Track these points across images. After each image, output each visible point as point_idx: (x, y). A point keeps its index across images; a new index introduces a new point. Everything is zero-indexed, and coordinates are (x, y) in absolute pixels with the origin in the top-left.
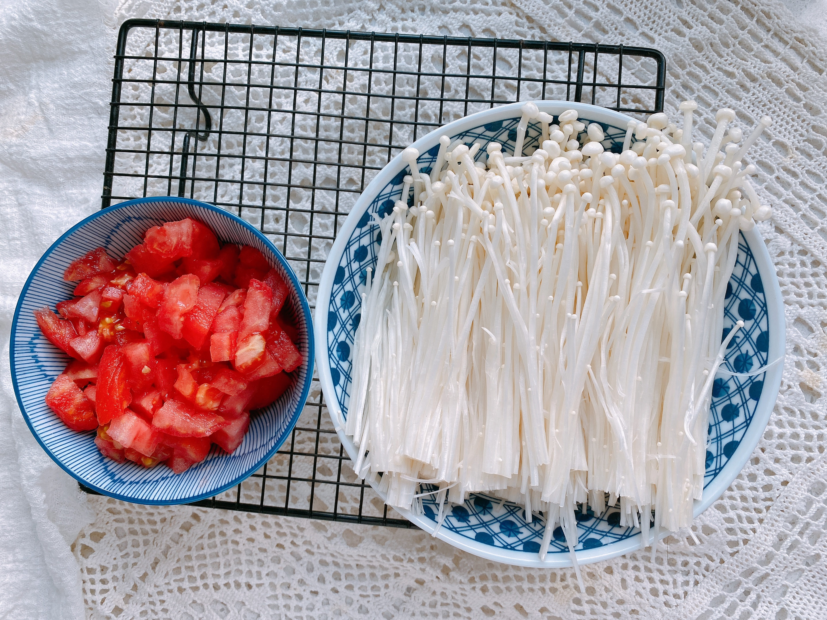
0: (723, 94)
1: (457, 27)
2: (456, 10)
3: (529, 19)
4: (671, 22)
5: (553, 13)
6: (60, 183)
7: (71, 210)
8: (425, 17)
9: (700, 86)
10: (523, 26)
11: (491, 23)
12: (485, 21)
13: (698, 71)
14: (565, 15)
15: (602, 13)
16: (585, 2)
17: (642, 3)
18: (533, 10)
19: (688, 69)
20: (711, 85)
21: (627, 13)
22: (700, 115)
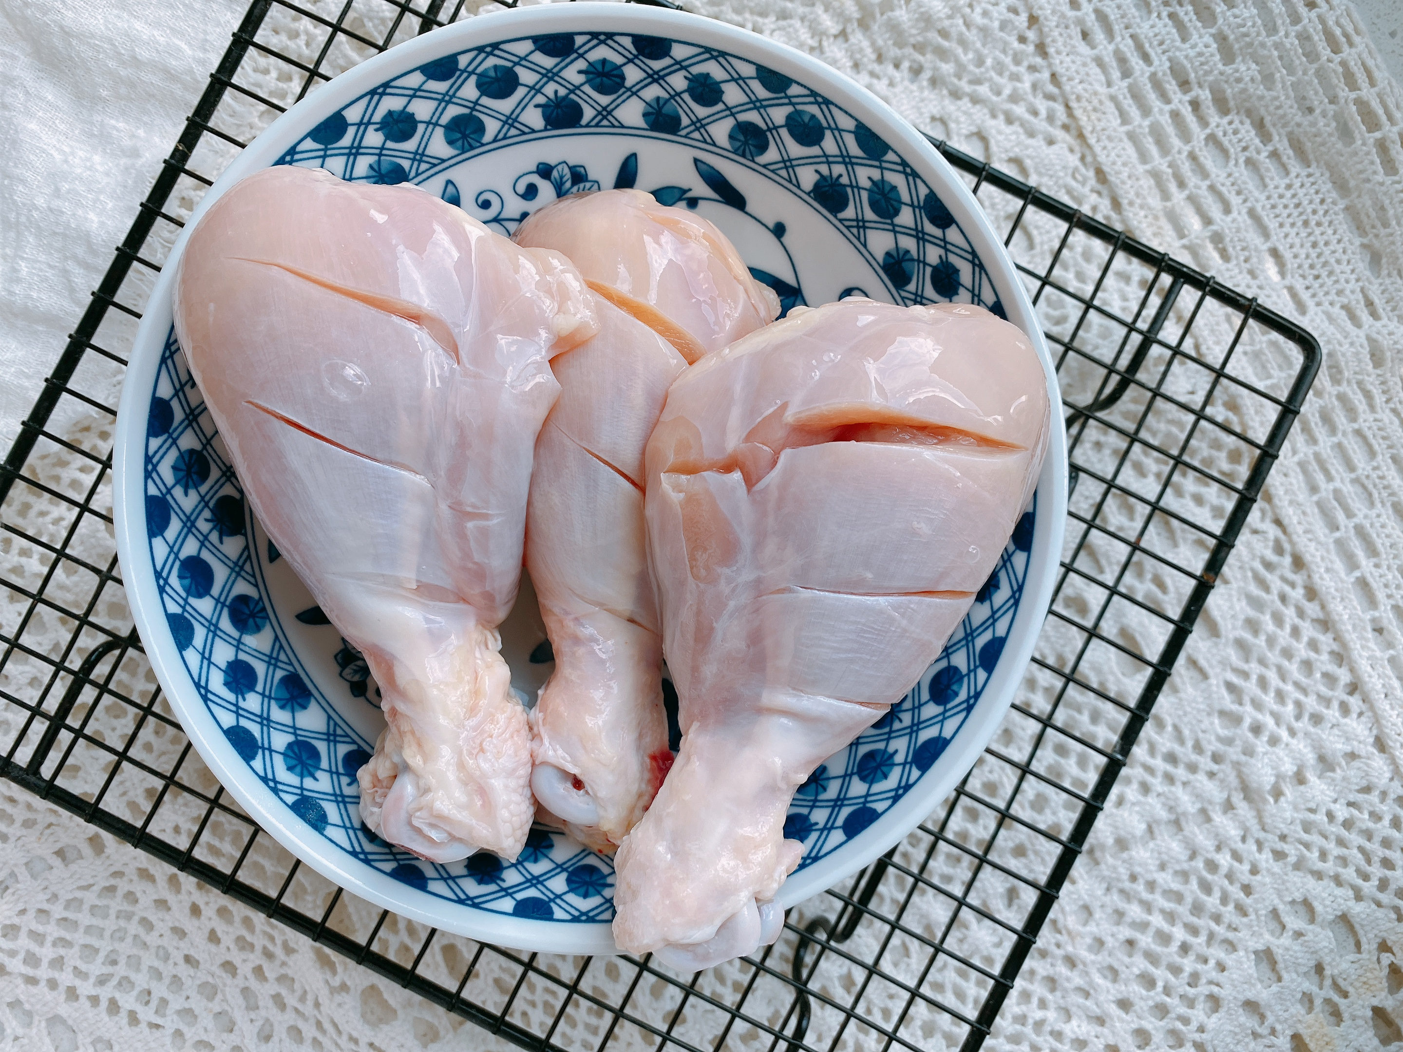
0: (1383, 459)
1: (965, 132)
2: (975, 100)
3: (1101, 175)
4: (1348, 292)
5: (1147, 183)
6: (100, 98)
7: (97, 158)
8: (914, 87)
9: (1349, 427)
10: (1083, 184)
11: (1030, 151)
12: (1019, 144)
13: (1358, 400)
14: (1166, 196)
15: (1234, 221)
16: (1212, 188)
17: (1310, 234)
18: (1114, 163)
19: (1344, 388)
20: (1369, 434)
21: (1277, 240)
22: (1329, 478)
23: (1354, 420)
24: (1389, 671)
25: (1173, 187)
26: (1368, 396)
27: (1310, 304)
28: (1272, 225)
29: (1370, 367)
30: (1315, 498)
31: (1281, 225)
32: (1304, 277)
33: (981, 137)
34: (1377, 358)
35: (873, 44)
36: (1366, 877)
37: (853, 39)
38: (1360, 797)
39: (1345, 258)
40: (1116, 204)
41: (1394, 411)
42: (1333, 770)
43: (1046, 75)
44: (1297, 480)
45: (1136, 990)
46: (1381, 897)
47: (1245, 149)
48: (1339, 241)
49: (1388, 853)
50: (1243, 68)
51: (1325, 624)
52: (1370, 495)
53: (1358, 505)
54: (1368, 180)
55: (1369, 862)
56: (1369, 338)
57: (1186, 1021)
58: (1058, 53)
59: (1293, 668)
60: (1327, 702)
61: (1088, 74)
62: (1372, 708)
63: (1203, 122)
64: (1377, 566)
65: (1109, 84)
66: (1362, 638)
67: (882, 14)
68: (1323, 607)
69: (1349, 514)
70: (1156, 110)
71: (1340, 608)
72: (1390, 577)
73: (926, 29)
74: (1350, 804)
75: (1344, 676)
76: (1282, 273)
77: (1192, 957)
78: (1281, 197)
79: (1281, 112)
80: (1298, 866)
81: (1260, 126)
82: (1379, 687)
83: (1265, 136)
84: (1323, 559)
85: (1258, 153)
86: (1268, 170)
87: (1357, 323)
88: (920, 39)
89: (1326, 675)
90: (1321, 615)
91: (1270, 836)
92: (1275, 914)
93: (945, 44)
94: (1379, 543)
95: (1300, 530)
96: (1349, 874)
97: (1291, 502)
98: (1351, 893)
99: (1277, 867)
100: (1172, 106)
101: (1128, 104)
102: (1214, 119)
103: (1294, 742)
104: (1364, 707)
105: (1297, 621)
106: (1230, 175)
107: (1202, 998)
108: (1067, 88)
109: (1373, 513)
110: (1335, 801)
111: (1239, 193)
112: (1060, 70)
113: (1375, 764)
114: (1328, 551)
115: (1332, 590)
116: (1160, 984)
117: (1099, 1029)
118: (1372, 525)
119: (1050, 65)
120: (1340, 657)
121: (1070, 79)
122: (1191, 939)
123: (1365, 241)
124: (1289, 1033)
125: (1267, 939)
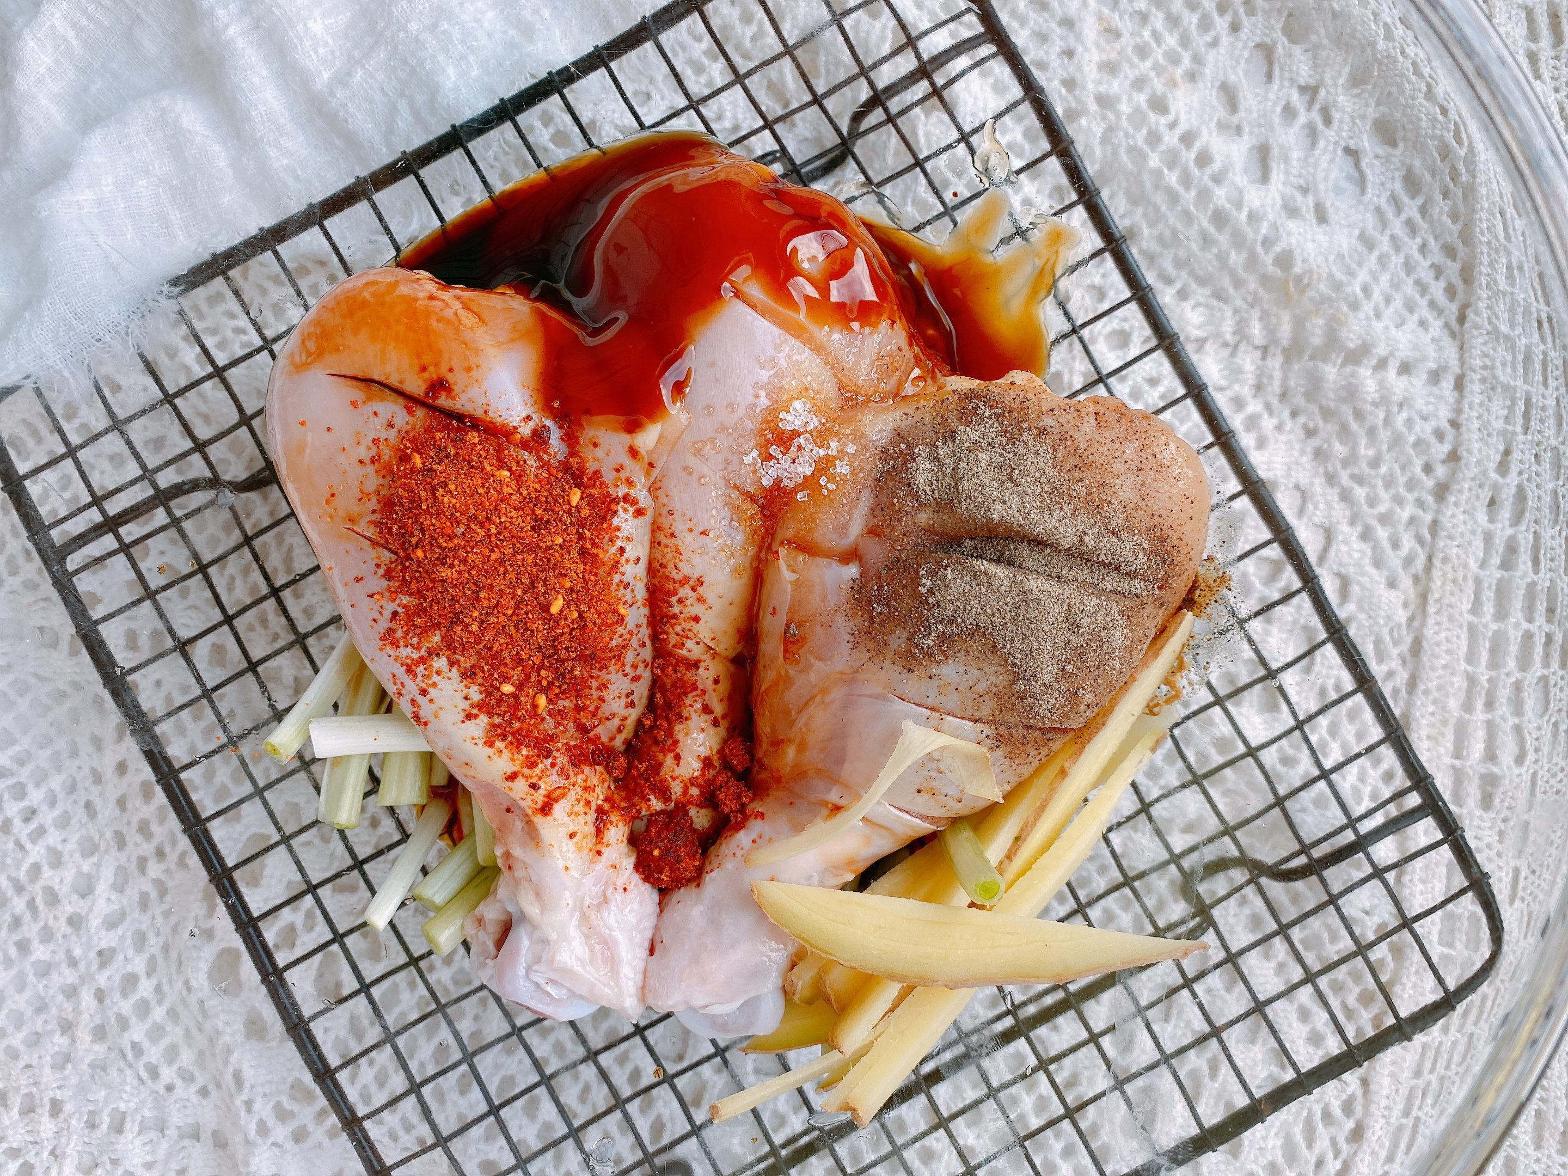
1: (1316, 520)
2: (1345, 496)
3: (1417, 648)
5: (1459, 682)
8: (1298, 446)
10: (1397, 643)
11: (1364, 580)
12: (1358, 565)
14: (1468, 706)
15: (1517, 775)
16: (1518, 729)
18: (1438, 644)
25: (1479, 704)
33: (1329, 535)
35: (1285, 379)
37: (1269, 362)
40: (1412, 684)
43: (1428, 518)
58: (1457, 505)
61: (1470, 543)
63: (1546, 661)
65: (1483, 565)
67: (1312, 358)
70: (1512, 620)
73: (1343, 400)
88: (1332, 405)
93: (1354, 426)
95: (1381, 1102)
100: (1531, 627)
101: (1489, 595)
108: (1441, 544)
112: (1446, 522)
119: (1438, 511)
121: (1451, 537)
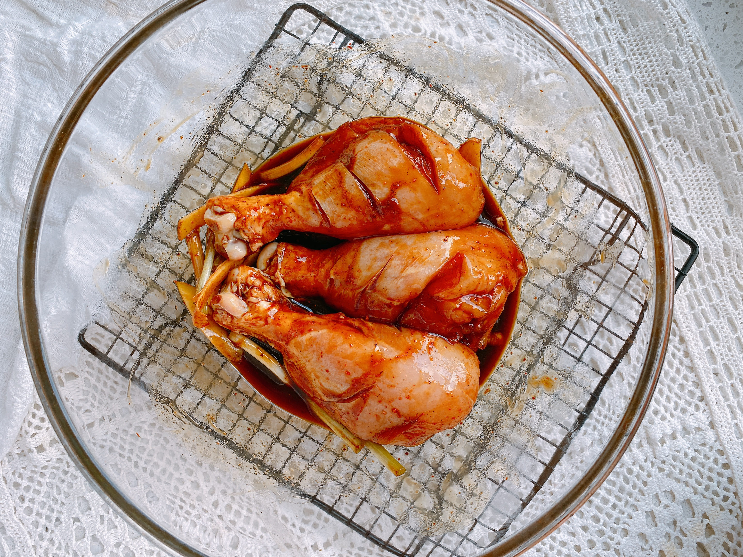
3: (602, 162)
9: (711, 282)
10: (594, 165)
13: (716, 270)
15: (667, 185)
17: (701, 194)
19: (710, 264)
20: (720, 286)
21: (686, 195)
22: (700, 304)
23: (714, 278)
24: (719, 393)
26: (721, 268)
27: (699, 225)
28: (685, 188)
29: (723, 256)
30: (692, 312)
31: (689, 189)
32: (697, 213)
34: (727, 252)
36: (700, 484)
38: (700, 448)
39: (717, 206)
40: (607, 176)
41: (732, 276)
42: (689, 435)
44: (685, 303)
45: (591, 523)
46: (705, 493)
47: (676, 153)
48: (715, 198)
49: (711, 474)
50: (678, 118)
51: (692, 369)
52: (718, 313)
53: (712, 317)
54: (730, 173)
55: (702, 477)
56: (723, 243)
57: (612, 539)
59: (675, 387)
60: (689, 404)
62: (710, 409)
63: (658, 139)
64: (718, 345)
66: (708, 376)
68: (691, 361)
69: (708, 321)
71: (699, 363)
72: (723, 350)
74: (695, 450)
75: (698, 393)
76: (687, 211)
77: (617, 510)
78: (690, 176)
79: (693, 138)
80: (669, 475)
81: (683, 143)
82: (713, 399)
83: (686, 149)
84: (693, 339)
85: (682, 155)
86: (685, 163)
87: (719, 236)
89: (690, 391)
90: (690, 365)
91: (658, 461)
92: (657, 495)
94: (720, 335)
95: (684, 325)
96: (692, 481)
97: (681, 313)
98: (692, 490)
99: (659, 475)
100: (644, 131)
102: (663, 138)
103: (673, 420)
104: (706, 408)
105: (679, 366)
106: (667, 164)
107: (620, 530)
109: (718, 321)
110: (689, 448)
111: (671, 172)
113: (708, 434)
114: (696, 336)
115: (696, 354)
116: (602, 521)
117: (573, 538)
118: (717, 327)
120: (697, 384)
122: (617, 502)
123: (727, 199)
124: (658, 549)
125: (652, 507)
